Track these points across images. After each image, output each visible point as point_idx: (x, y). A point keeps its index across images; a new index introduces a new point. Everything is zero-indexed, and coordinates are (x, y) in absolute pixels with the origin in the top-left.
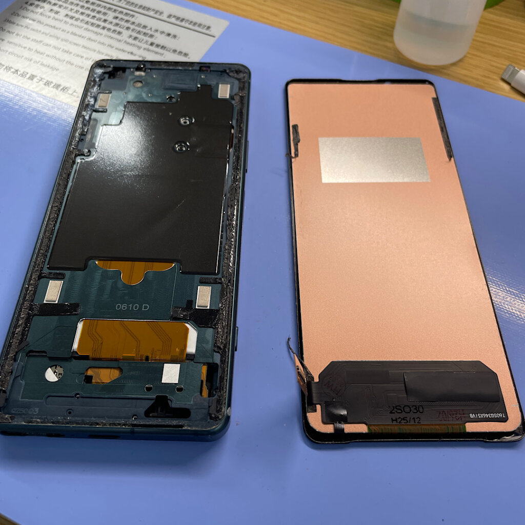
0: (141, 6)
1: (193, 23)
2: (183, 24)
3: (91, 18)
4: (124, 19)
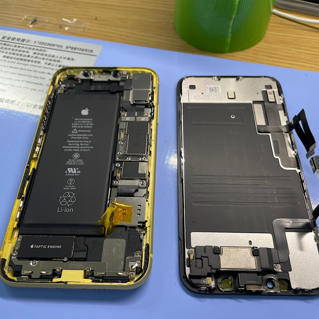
0: (48, 44)
1: (82, 50)
2: (76, 51)
3: (20, 56)
4: (40, 54)
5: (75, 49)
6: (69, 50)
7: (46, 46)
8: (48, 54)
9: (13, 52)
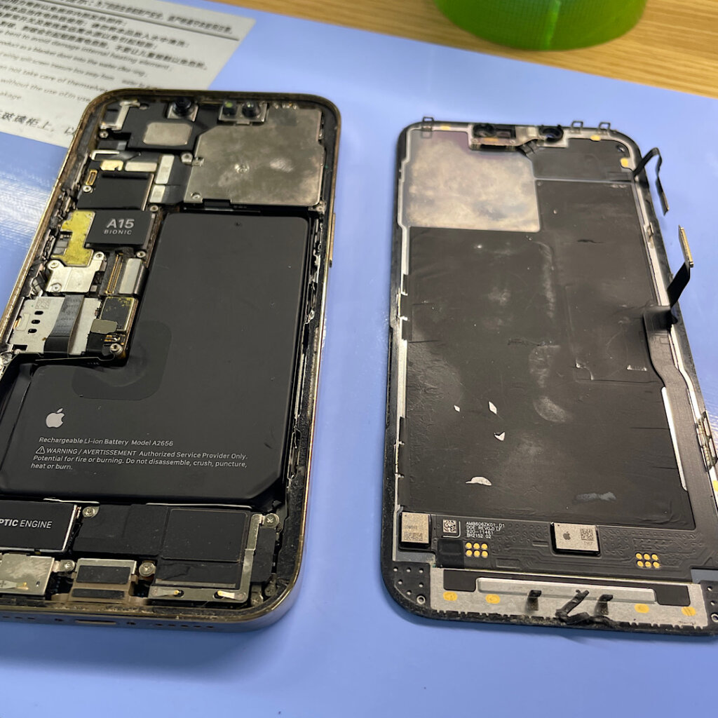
0: (129, 9)
1: (205, 25)
2: (192, 26)
3: (61, 29)
4: (107, 27)
5: (190, 22)
6: (177, 23)
7: (124, 13)
8: (126, 28)
9: (45, 20)
